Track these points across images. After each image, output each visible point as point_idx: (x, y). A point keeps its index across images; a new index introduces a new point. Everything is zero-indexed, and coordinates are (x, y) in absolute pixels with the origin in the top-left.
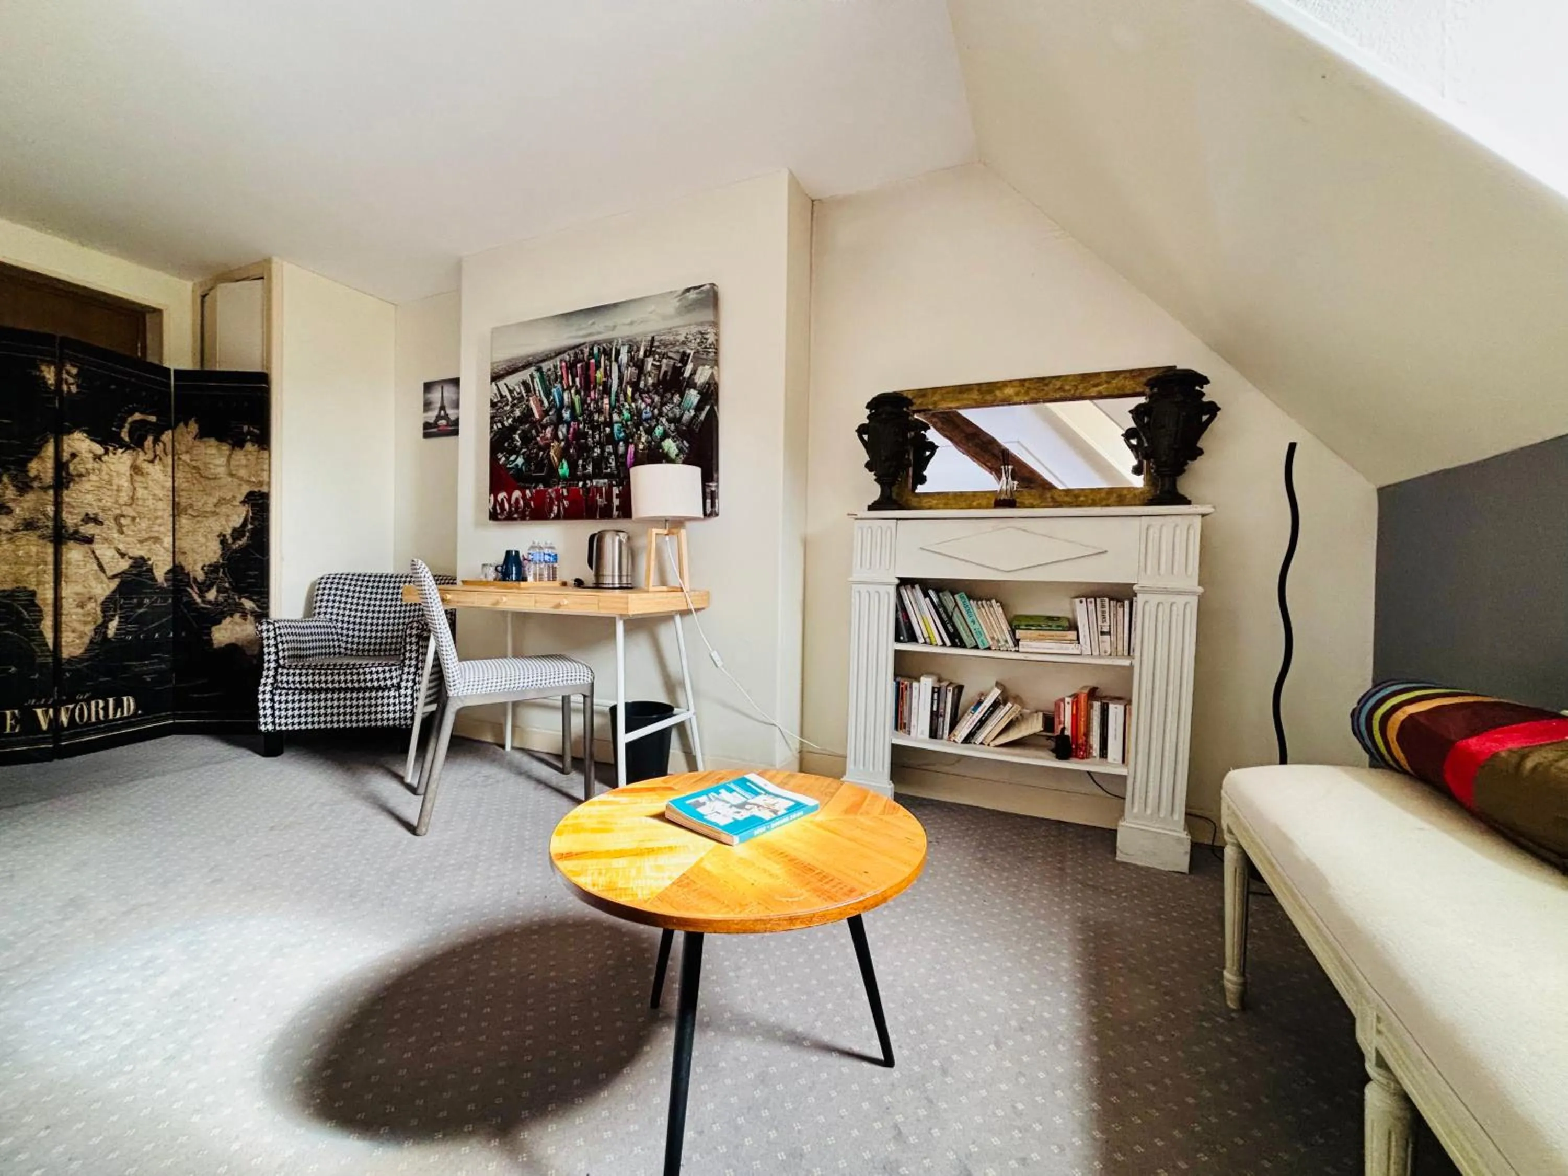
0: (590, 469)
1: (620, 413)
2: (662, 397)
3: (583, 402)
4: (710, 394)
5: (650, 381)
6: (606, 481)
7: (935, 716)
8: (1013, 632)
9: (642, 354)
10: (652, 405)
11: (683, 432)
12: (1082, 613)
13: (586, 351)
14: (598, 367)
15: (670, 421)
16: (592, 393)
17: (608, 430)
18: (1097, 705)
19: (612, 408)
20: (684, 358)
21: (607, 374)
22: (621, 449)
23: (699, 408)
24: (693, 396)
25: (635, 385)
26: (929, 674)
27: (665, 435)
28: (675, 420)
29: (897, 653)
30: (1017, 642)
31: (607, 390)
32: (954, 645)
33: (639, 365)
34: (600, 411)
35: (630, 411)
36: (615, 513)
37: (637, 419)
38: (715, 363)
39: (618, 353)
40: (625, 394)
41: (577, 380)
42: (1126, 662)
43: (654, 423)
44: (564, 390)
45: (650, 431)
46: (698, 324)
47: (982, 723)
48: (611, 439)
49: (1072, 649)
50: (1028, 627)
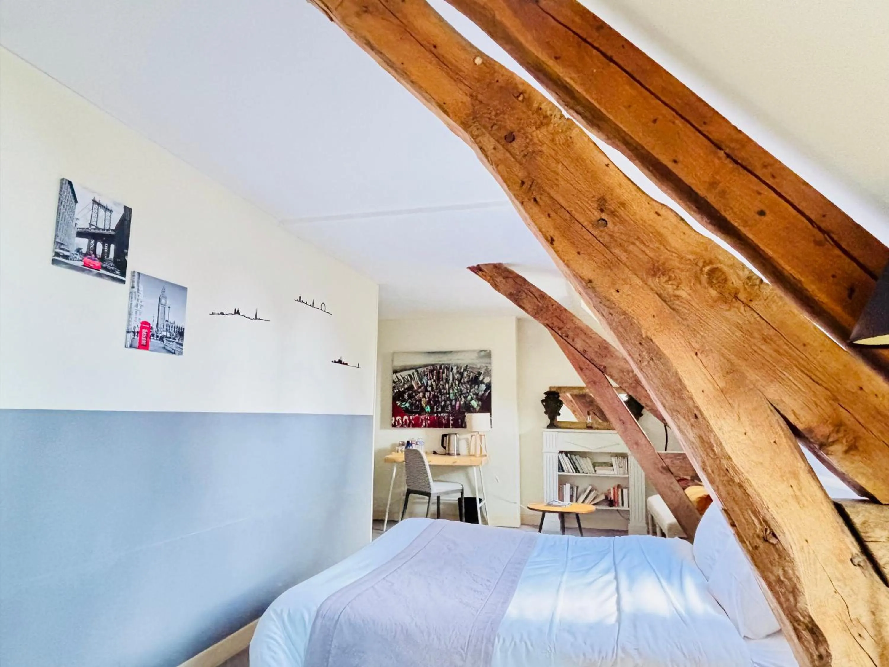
0: (440, 409)
1: (453, 390)
2: (471, 386)
3: (437, 385)
4: (489, 387)
5: (466, 380)
6: (447, 414)
7: (571, 497)
8: (594, 467)
9: (462, 370)
10: (467, 388)
11: (479, 398)
12: (614, 460)
13: (438, 367)
14: (443, 373)
15: (474, 394)
16: (441, 382)
17: (448, 396)
18: (620, 490)
19: (449, 388)
20: (480, 374)
21: (448, 376)
22: (453, 403)
23: (485, 391)
24: (483, 387)
25: (460, 381)
26: (568, 483)
27: (472, 399)
28: (477, 394)
29: (559, 475)
30: (595, 471)
31: (447, 381)
32: (576, 472)
33: (462, 374)
34: (445, 389)
35: (457, 389)
36: (451, 426)
37: (461, 393)
38: (490, 376)
39: (452, 369)
40: (455, 385)
41: (434, 377)
42: (627, 476)
43: (467, 395)
44: (428, 380)
45: (466, 398)
46: (485, 363)
47: (586, 497)
48: (449, 399)
49: (612, 472)
50: (599, 466)
